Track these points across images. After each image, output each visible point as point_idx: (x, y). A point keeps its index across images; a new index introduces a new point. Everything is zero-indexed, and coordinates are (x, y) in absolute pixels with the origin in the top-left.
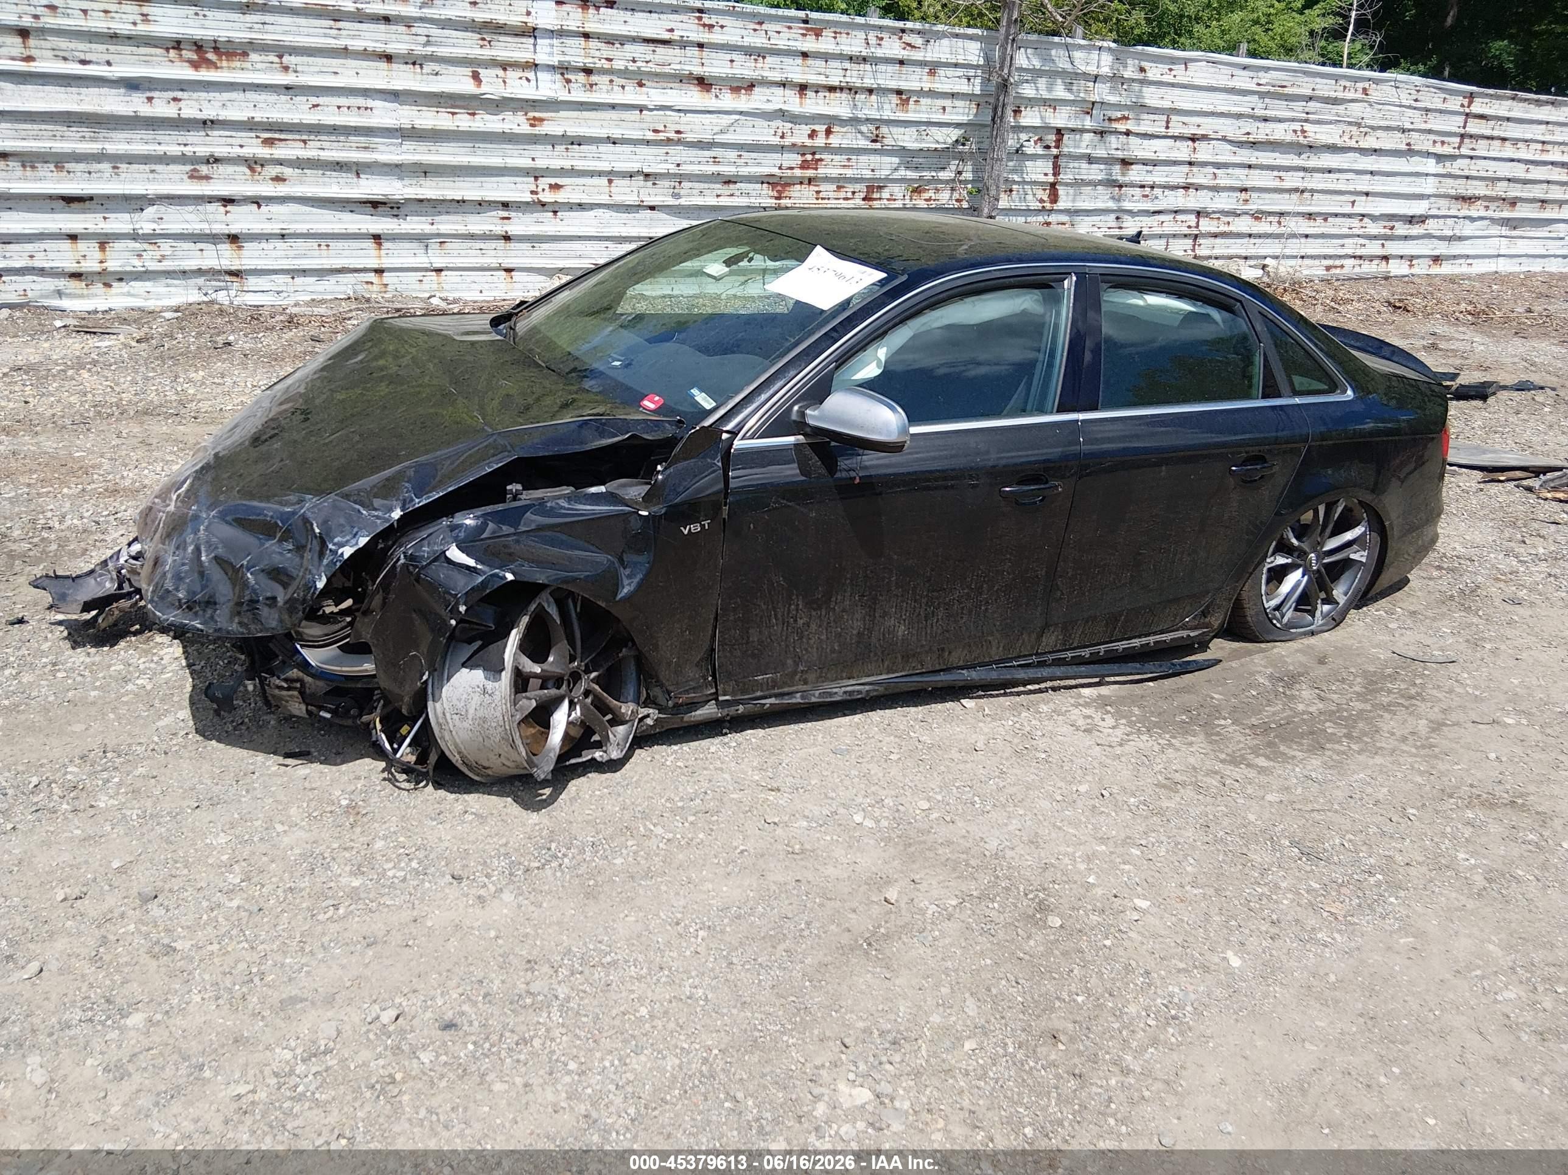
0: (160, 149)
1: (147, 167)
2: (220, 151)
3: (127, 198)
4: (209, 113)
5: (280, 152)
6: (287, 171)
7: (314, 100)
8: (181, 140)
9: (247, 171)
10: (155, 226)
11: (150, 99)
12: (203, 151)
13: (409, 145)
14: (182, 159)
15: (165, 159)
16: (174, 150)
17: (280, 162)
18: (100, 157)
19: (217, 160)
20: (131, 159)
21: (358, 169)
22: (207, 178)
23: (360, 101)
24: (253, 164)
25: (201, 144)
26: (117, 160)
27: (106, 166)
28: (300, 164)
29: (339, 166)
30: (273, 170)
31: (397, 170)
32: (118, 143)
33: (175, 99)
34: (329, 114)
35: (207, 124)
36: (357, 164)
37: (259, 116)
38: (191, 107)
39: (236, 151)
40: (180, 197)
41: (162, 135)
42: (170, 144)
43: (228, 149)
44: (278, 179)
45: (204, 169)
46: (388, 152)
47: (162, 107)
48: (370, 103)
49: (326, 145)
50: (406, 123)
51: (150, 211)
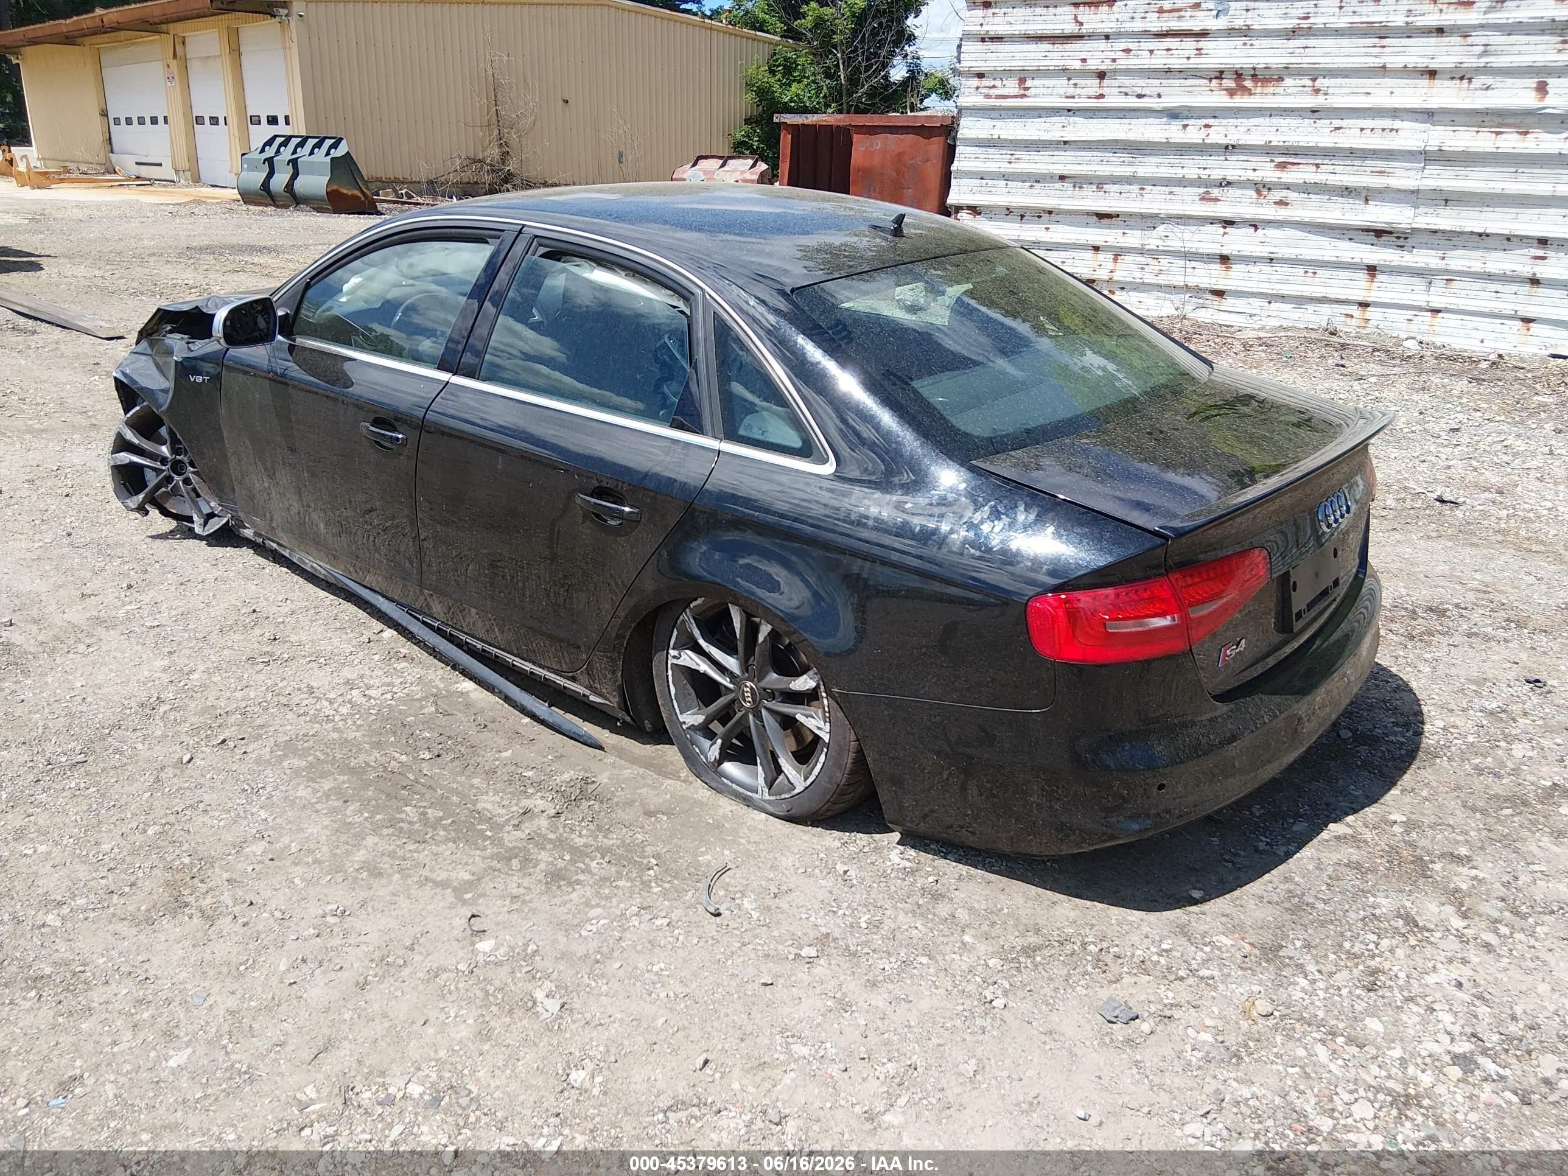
0: (1179, 173)
1: (1167, 189)
2: (1232, 175)
3: (1143, 216)
4: (1233, 138)
5: (1291, 176)
6: (1292, 196)
7: (1337, 123)
8: (1203, 164)
9: (1253, 193)
10: (1160, 243)
11: (1185, 126)
12: (1217, 174)
13: (1433, 170)
14: (1198, 182)
15: (1183, 182)
16: (1192, 173)
17: (1288, 187)
18: (1130, 180)
19: (1229, 184)
20: (1155, 182)
21: (1367, 195)
22: (1216, 200)
23: (1387, 123)
24: (1261, 188)
25: (1218, 168)
26: (1144, 182)
27: (1135, 188)
28: (1306, 188)
29: (1348, 192)
30: (1277, 195)
31: (1413, 197)
32: (1150, 167)
33: (1207, 126)
34: (1351, 136)
35: (1229, 149)
36: (1368, 189)
37: (1276, 140)
38: (1220, 133)
39: (1251, 175)
40: (1190, 217)
41: (1186, 160)
42: (1191, 167)
43: (1242, 173)
44: (1281, 203)
45: (1215, 192)
46: (1405, 178)
47: (1194, 134)
48: (1397, 124)
49: (1338, 169)
50: (1433, 145)
51: (1161, 229)
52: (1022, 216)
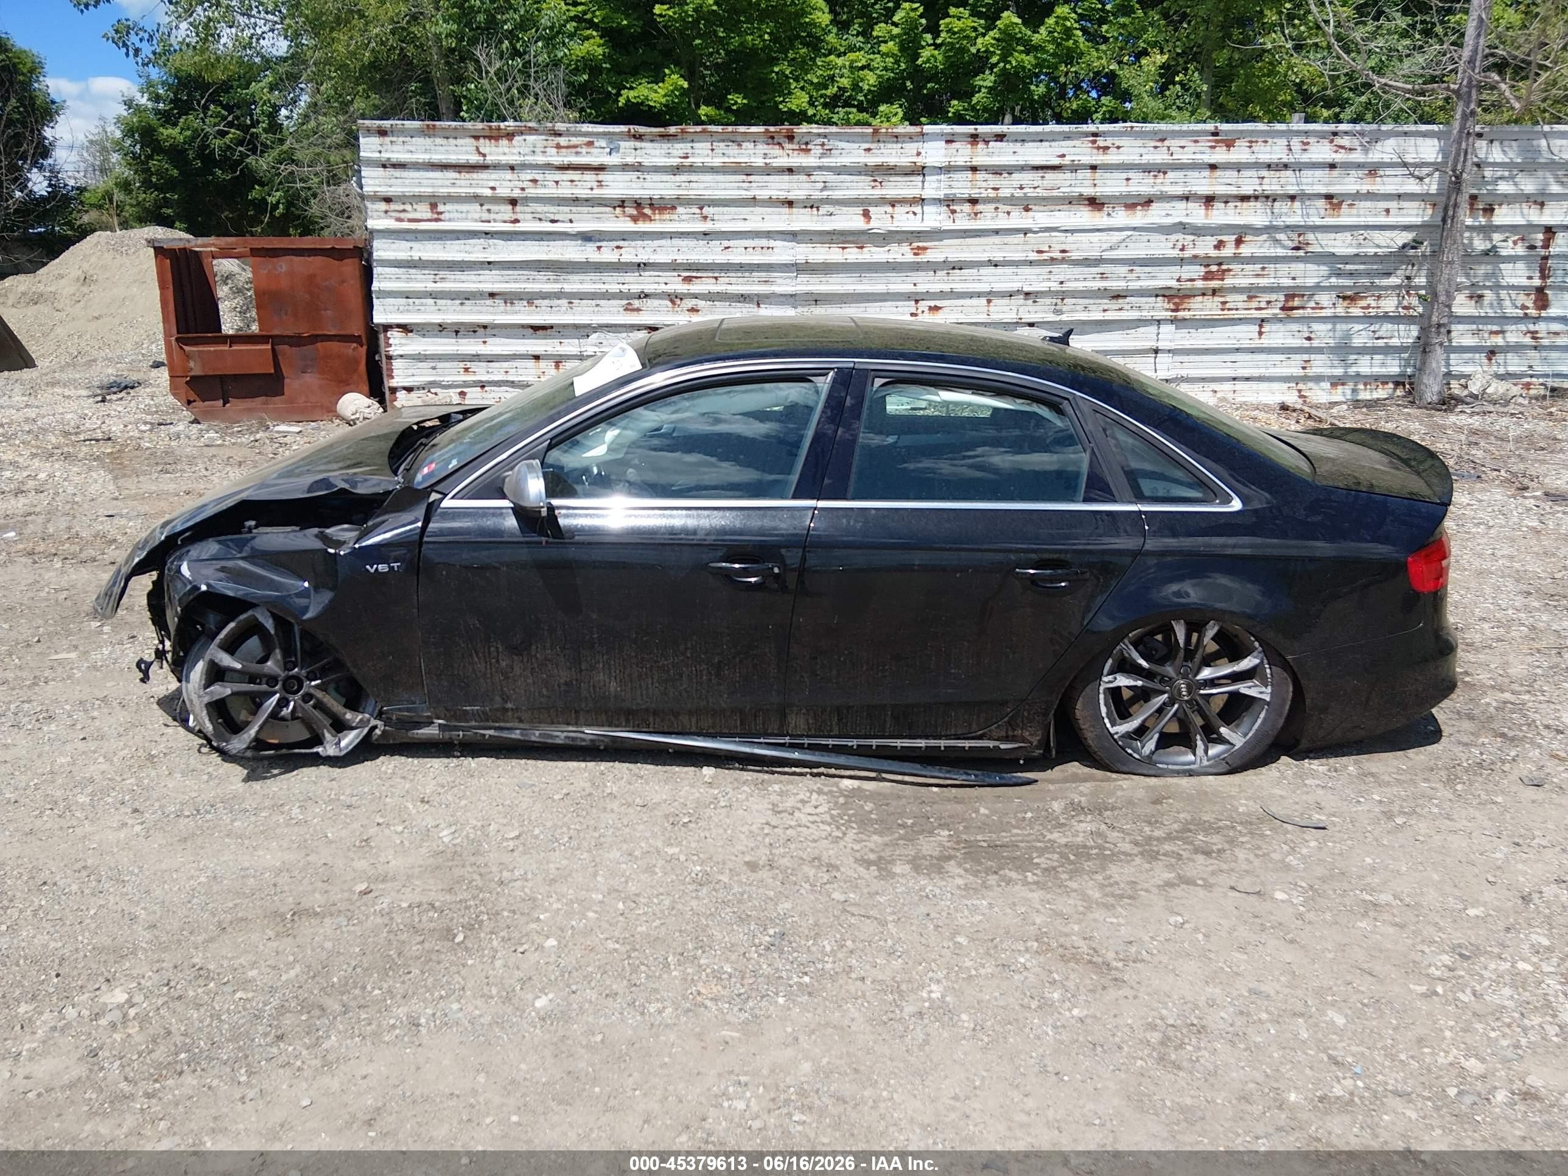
0: (603, 288)
1: (594, 302)
2: (649, 288)
3: (576, 327)
4: (643, 257)
5: (696, 288)
6: (701, 304)
7: (726, 243)
8: (621, 280)
9: (669, 304)
10: (596, 349)
11: (599, 248)
12: (636, 288)
13: (803, 278)
14: (620, 295)
15: (607, 296)
16: (614, 288)
17: (695, 296)
18: (559, 295)
19: (647, 296)
20: (582, 296)
21: (758, 300)
22: (638, 310)
23: (764, 242)
24: (674, 298)
25: (635, 283)
26: (572, 297)
27: (564, 302)
28: (711, 297)
29: (743, 298)
30: (690, 303)
31: (792, 300)
32: (574, 283)
33: (618, 247)
34: (737, 256)
35: (642, 266)
36: (758, 295)
37: (681, 258)
38: (630, 253)
39: (663, 288)
40: (616, 326)
41: (606, 277)
42: (612, 283)
43: (656, 286)
44: (693, 310)
45: (636, 303)
46: (785, 285)
47: (608, 255)
48: (772, 243)
49: (733, 280)
50: (801, 259)
51: (594, 337)
52: (457, 332)
